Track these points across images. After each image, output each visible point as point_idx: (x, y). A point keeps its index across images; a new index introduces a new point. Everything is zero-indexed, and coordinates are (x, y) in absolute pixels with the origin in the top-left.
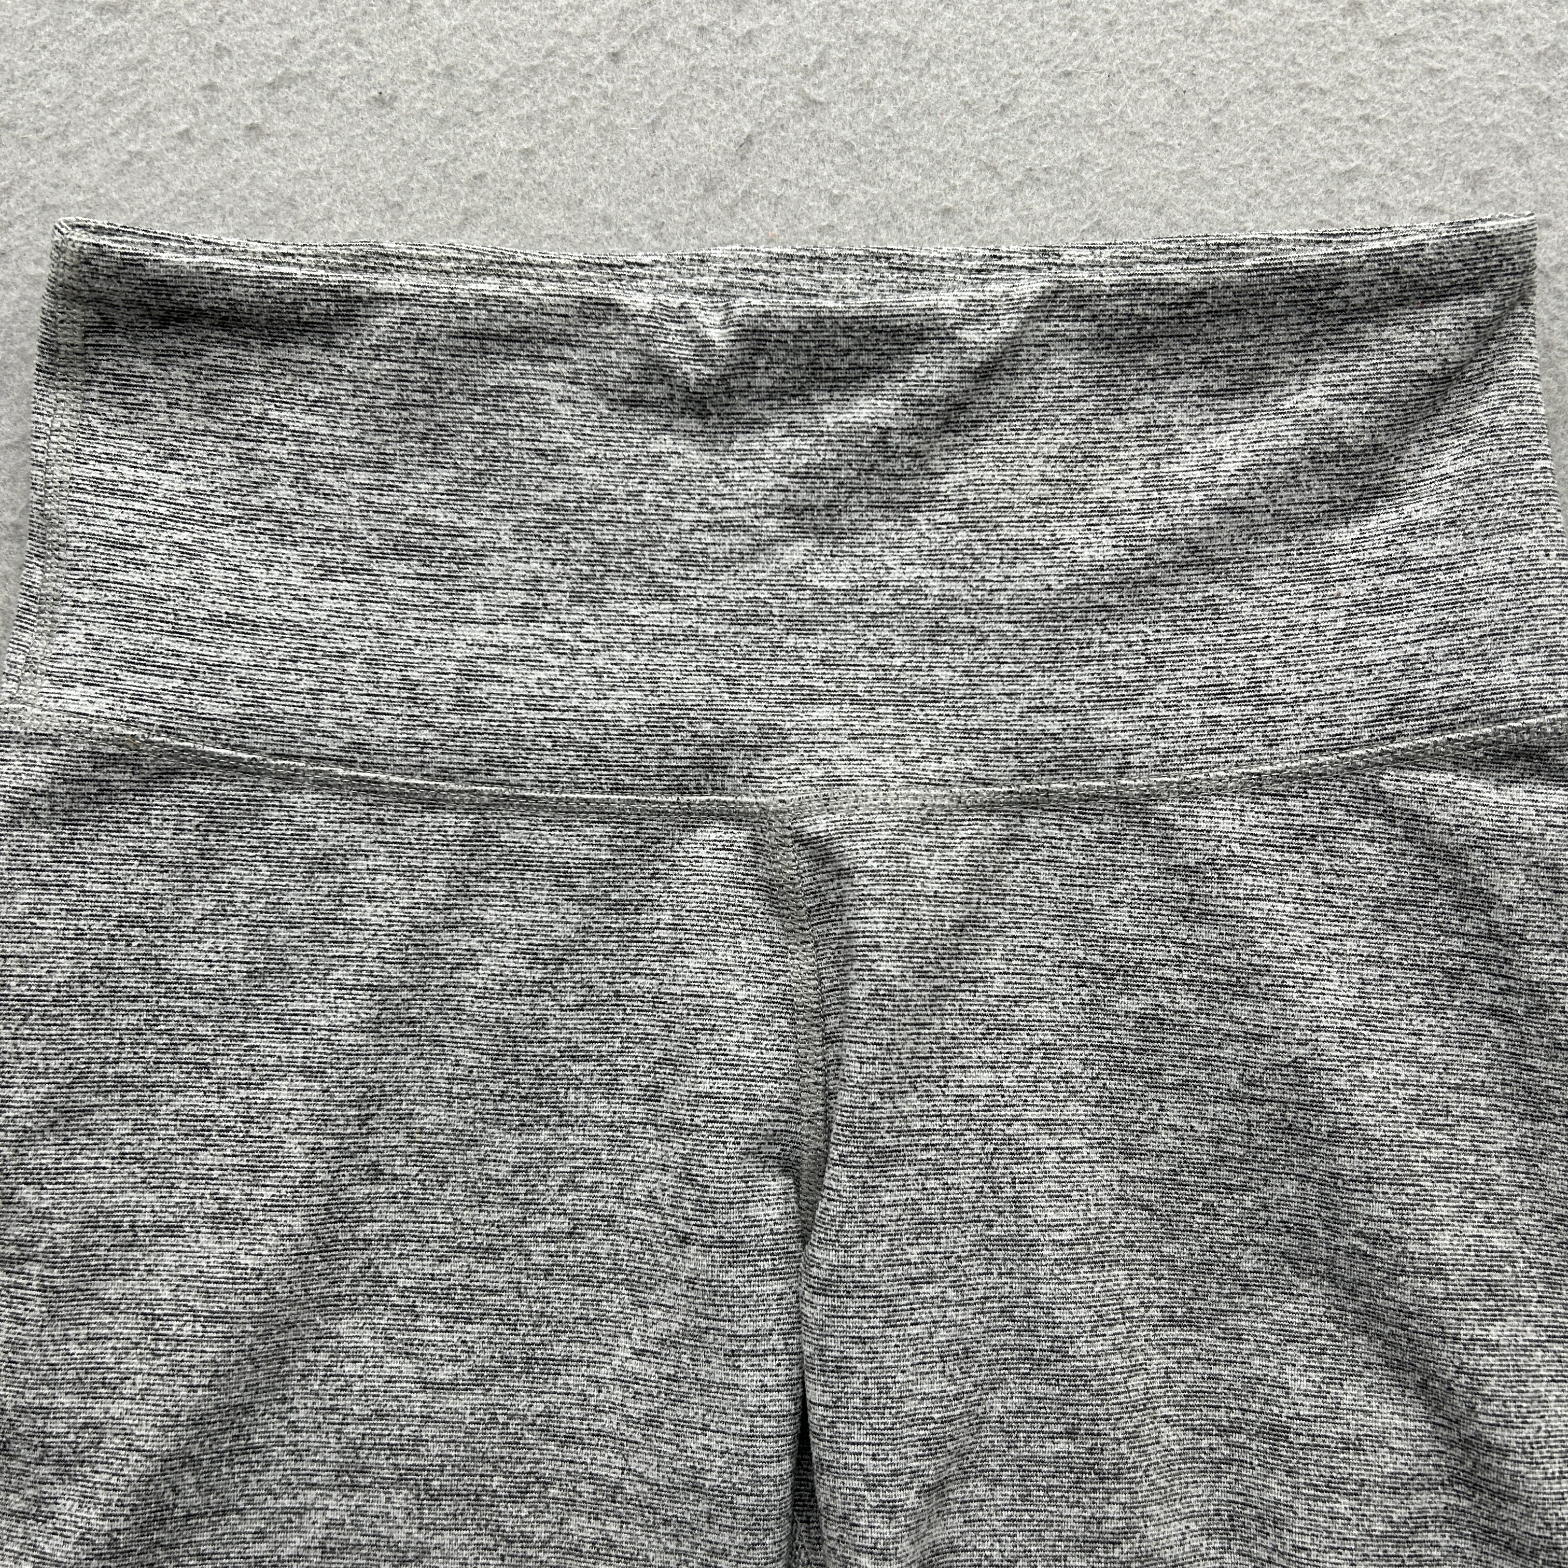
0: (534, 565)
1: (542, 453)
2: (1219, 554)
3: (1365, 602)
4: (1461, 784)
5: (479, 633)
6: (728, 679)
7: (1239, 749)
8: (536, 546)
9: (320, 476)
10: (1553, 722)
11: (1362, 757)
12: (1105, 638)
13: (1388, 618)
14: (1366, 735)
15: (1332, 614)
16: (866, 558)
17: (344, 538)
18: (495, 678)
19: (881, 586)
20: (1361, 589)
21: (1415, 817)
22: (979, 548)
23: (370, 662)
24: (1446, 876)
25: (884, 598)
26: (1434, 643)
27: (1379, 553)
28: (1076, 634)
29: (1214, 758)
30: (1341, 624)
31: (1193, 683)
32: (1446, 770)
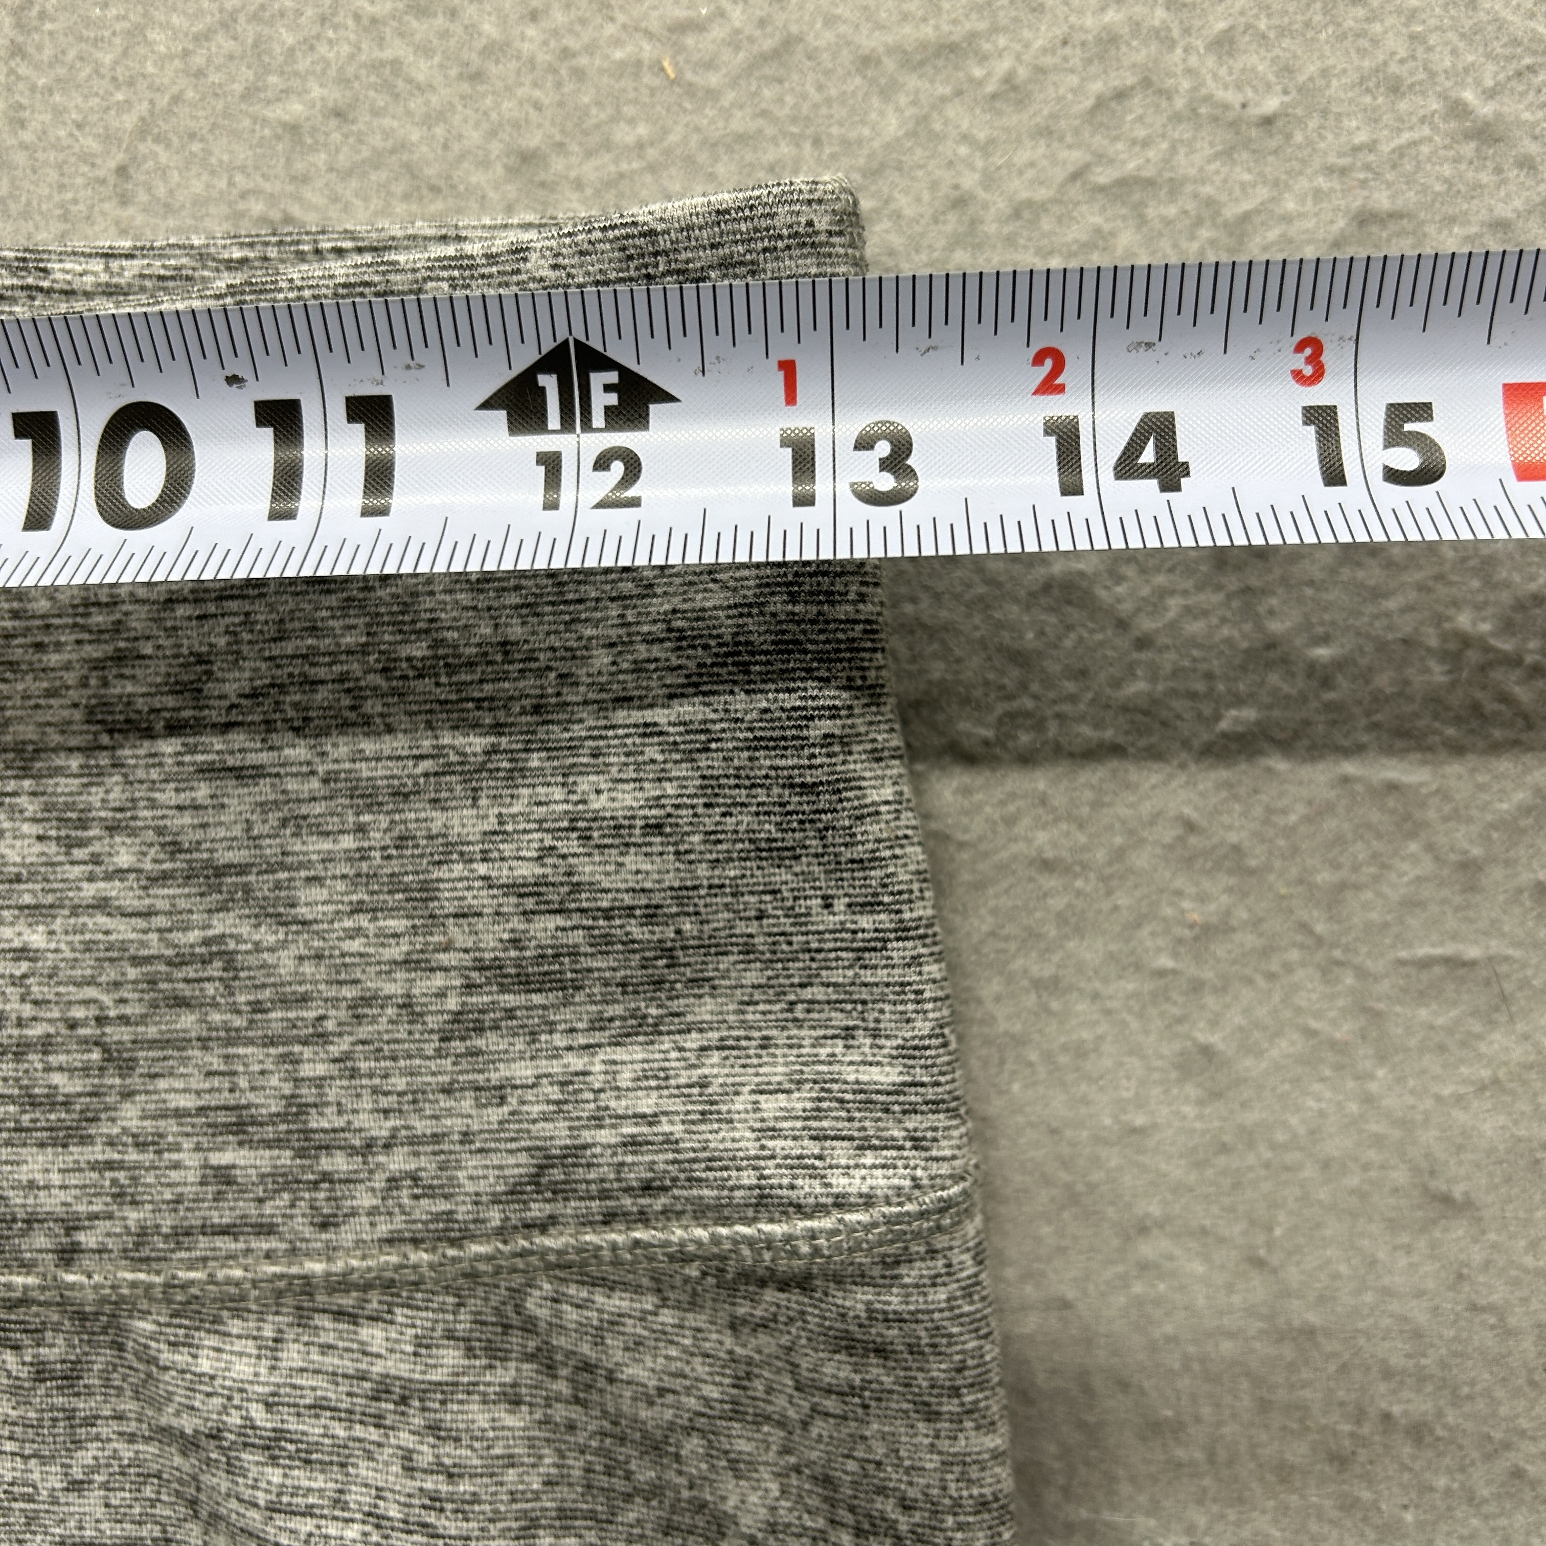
3: (497, 965)
4: (667, 1317)
7: (266, 1229)
10: (813, 1235)
11: (489, 1258)
12: (28, 1010)
13: (537, 999)
14: (495, 1216)
15: (439, 981)
21: (587, 1367)
24: (646, 1474)
26: (619, 1054)
29: (225, 1244)
30: (452, 1003)
31: (186, 1102)
32: (638, 1290)
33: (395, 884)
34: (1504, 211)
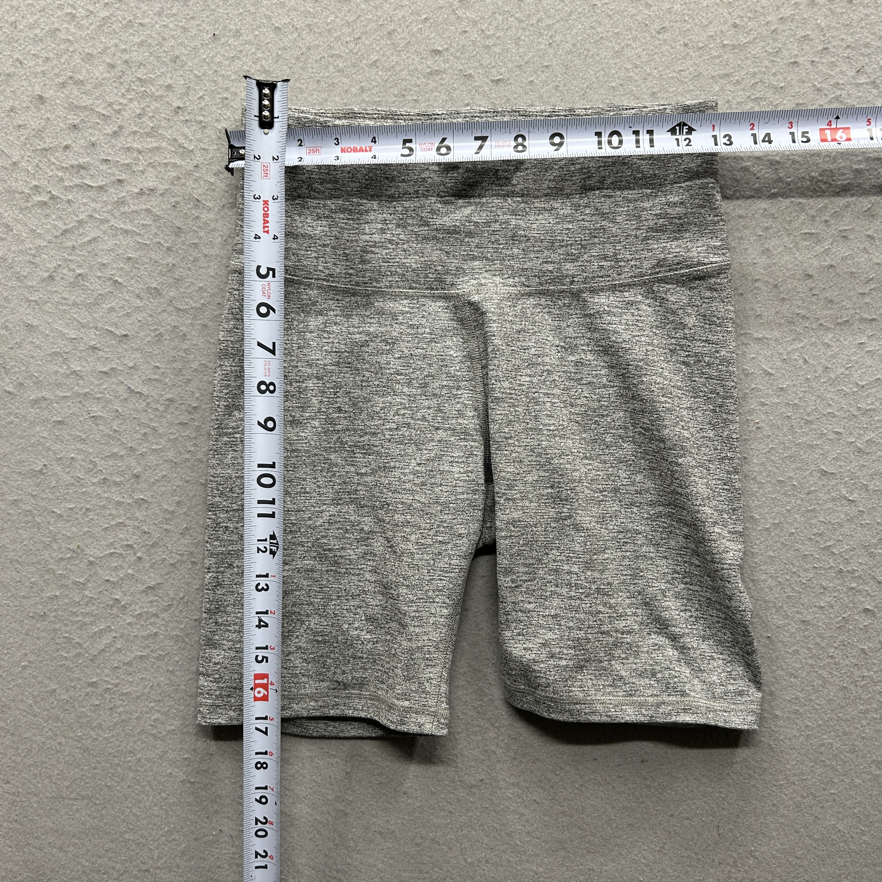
0: (385, 215)
1: (387, 178)
2: (605, 211)
3: (652, 228)
4: (678, 289)
5: (367, 237)
6: (446, 252)
7: (609, 276)
8: (385, 209)
9: (316, 185)
10: (707, 268)
11: (648, 279)
13: (659, 234)
14: (649, 272)
15: (641, 231)
16: (491, 212)
17: (324, 206)
18: (372, 252)
19: (496, 221)
20: (651, 223)
21: (663, 299)
22: (528, 210)
23: (333, 248)
25: (497, 226)
26: (672, 243)
27: (658, 212)
28: (559, 238)
29: (601, 279)
30: (644, 235)
31: (596, 254)
32: (674, 284)
33: (634, 215)
34: (822, 103)
